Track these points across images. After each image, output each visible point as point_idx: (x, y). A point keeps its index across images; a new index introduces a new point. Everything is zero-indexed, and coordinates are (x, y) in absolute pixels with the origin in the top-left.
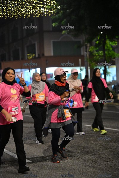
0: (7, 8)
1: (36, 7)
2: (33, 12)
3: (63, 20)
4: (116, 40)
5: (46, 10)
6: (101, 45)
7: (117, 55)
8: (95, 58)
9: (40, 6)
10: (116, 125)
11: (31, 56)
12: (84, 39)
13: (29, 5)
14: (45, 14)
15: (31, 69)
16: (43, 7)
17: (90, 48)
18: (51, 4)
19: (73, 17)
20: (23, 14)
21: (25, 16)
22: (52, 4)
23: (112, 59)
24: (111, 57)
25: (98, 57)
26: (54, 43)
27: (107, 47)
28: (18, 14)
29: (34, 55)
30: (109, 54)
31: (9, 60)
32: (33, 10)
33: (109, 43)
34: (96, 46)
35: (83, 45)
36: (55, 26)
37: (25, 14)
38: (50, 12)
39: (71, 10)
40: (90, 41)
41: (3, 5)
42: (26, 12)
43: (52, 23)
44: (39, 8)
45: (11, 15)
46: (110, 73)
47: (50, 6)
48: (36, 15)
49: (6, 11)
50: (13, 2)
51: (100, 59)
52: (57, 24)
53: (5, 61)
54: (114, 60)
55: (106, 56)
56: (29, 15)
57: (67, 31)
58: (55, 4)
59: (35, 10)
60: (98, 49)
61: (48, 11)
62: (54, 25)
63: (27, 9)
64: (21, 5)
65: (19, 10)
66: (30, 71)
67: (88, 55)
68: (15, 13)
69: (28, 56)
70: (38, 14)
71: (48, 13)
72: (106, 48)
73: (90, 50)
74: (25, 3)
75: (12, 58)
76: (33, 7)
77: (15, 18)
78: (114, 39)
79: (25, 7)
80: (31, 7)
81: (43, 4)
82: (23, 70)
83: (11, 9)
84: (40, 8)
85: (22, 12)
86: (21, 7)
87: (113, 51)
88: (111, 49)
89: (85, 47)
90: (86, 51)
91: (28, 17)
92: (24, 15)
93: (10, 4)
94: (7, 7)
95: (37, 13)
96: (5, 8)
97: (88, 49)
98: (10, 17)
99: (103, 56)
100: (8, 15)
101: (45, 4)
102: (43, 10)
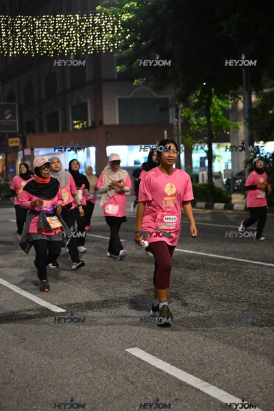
0: (35, 38)
1: (87, 36)
2: (81, 45)
3: (134, 60)
4: (230, 96)
5: (105, 42)
6: (203, 107)
7: (231, 124)
8: (191, 128)
9: (94, 33)
11: (81, 124)
12: (173, 94)
13: (74, 32)
14: (103, 49)
16: (99, 36)
17: (183, 110)
18: (114, 30)
20: (63, 48)
21: (67, 53)
22: (116, 32)
23: (225, 132)
24: (221, 126)
25: (197, 127)
26: (120, 101)
27: (214, 109)
28: (55, 48)
29: (85, 122)
30: (217, 122)
31: (41, 131)
32: (81, 40)
33: (217, 102)
34: (196, 107)
35: (171, 106)
36: (120, 72)
37: (67, 49)
38: (112, 45)
39: (149, 42)
41: (27, 31)
42: (68, 46)
44: (92, 38)
45: (42, 49)
46: (218, 156)
47: (112, 35)
48: (88, 50)
49: (34, 42)
50: (46, 27)
51: (200, 130)
52: (124, 67)
53: (34, 132)
54: (228, 133)
55: (212, 126)
56: (75, 51)
57: (142, 80)
58: (123, 31)
59: (85, 41)
60: (197, 112)
61: (109, 44)
62: (118, 68)
63: (71, 39)
64: (60, 31)
65: (56, 42)
67: (180, 124)
68: (50, 47)
69: (74, 124)
70: (91, 48)
71: (109, 47)
72: (212, 111)
73: (183, 115)
74: (68, 29)
75: (46, 128)
76: (82, 36)
77: (49, 55)
78: (226, 96)
79: (67, 37)
80: (78, 35)
81: (100, 30)
83: (43, 39)
84: (94, 39)
85: (61, 44)
86: (59, 35)
87: (223, 117)
88: (220, 113)
89: (174, 109)
90: (177, 117)
91: (72, 54)
92: (65, 49)
94: (34, 35)
95: (89, 47)
96: (32, 36)
97: (180, 112)
98: (40, 53)
99: (206, 125)
100: (37, 49)
101: (104, 30)
102: (100, 41)
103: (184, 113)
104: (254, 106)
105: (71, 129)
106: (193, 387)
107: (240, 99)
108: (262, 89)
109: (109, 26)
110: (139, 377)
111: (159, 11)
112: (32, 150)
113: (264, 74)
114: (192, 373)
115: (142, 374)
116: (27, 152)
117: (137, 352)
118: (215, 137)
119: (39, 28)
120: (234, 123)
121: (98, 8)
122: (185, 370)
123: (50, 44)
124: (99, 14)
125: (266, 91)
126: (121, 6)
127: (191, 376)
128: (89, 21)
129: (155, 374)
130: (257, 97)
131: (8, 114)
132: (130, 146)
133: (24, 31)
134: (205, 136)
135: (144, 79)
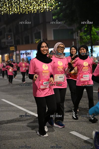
0: (20, 6)
1: (41, 5)
2: (38, 8)
3: (60, 14)
6: (88, 31)
8: (84, 40)
9: (43, 4)
11: (38, 41)
12: (76, 27)
13: (35, 3)
14: (47, 10)
16: (46, 4)
17: (80, 33)
18: (51, 2)
19: (68, 11)
20: (31, 10)
21: (33, 12)
23: (96, 41)
24: (96, 39)
25: (86, 40)
26: (54, 30)
27: (93, 32)
28: (28, 10)
30: (94, 37)
31: (22, 44)
33: (94, 29)
34: (85, 32)
36: (54, 19)
37: (33, 10)
38: (51, 8)
39: (66, 6)
40: (80, 29)
41: (17, 4)
42: (33, 9)
43: (53, 16)
44: (42, 5)
45: (23, 11)
46: (95, 51)
47: (50, 4)
48: (41, 10)
49: (20, 8)
50: (24, 2)
51: (88, 41)
52: (56, 17)
53: (20, 44)
54: (98, 42)
55: (92, 39)
56: (36, 11)
58: (55, 2)
60: (86, 34)
61: (49, 8)
64: (30, 3)
65: (29, 7)
67: (79, 39)
68: (26, 10)
69: (35, 40)
70: (42, 10)
73: (80, 35)
74: (33, 2)
75: (24, 43)
76: (39, 5)
77: (26, 13)
78: (98, 26)
79: (33, 5)
81: (46, 2)
82: (32, 51)
83: (23, 7)
84: (44, 6)
85: (30, 9)
86: (30, 5)
87: (97, 35)
88: (96, 34)
89: (76, 33)
90: (78, 36)
91: (35, 12)
93: (22, 3)
94: (20, 5)
95: (41, 9)
96: (19, 6)
97: (79, 34)
98: (22, 12)
99: (89, 39)
100: (21, 11)
101: (47, 2)
102: (46, 7)
103: (82, 34)
110: (77, 144)
116: (18, 52)
117: (74, 133)
118: (94, 43)
119: (21, 3)
123: (26, 9)
131: (9, 38)
133: (15, 4)
134: (90, 43)
135: (64, 21)
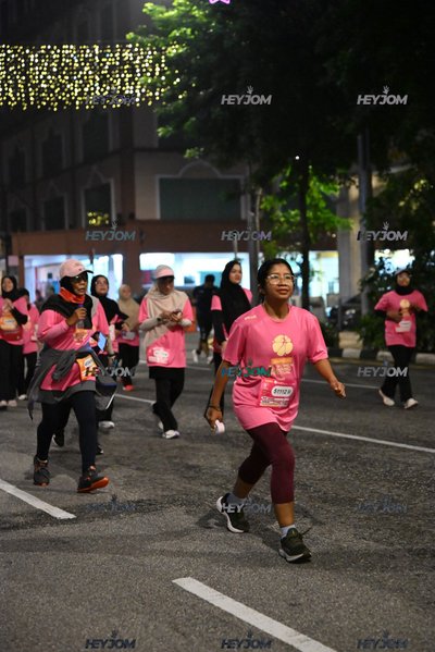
0: (28, 80)
1: (111, 79)
2: (101, 93)
3: (187, 119)
4: (337, 178)
5: (140, 89)
6: (295, 194)
7: (339, 222)
8: (276, 228)
9: (122, 76)
10: (327, 420)
11: (99, 218)
12: (248, 174)
13: (90, 72)
15: (95, 256)
16: (131, 80)
17: (264, 200)
18: (154, 71)
20: (73, 98)
21: (79, 105)
22: (157, 74)
23: (329, 233)
24: (323, 225)
25: (285, 226)
26: (161, 181)
27: (313, 198)
28: (59, 98)
30: (316, 218)
31: (36, 228)
32: (101, 87)
33: (316, 187)
34: (283, 194)
35: (244, 193)
36: (163, 137)
37: (80, 98)
38: (151, 94)
39: (211, 90)
40: (264, 181)
41: (16, 69)
42: (81, 94)
43: (160, 125)
44: (119, 82)
45: (39, 99)
47: (151, 79)
49: (26, 88)
50: (46, 64)
51: (290, 231)
52: (170, 129)
53: (24, 230)
54: (334, 236)
55: (309, 224)
57: (198, 151)
58: (168, 73)
59: (108, 88)
60: (285, 203)
61: (146, 93)
62: (161, 131)
63: (86, 84)
64: (68, 71)
65: (62, 87)
66: (92, 262)
67: (257, 221)
68: (52, 95)
69: (88, 218)
71: (147, 98)
72: (308, 200)
73: (262, 207)
74: (81, 68)
75: (43, 225)
76: (103, 79)
77: (50, 108)
78: (332, 177)
79: (79, 79)
80: (97, 78)
81: (132, 71)
83: (40, 83)
84: (123, 84)
85: (69, 91)
86: (67, 78)
87: (326, 211)
88: (322, 204)
89: (249, 197)
90: (253, 210)
92: (76, 99)
93: (37, 68)
94: (27, 76)
96: (24, 78)
97: (258, 203)
98: (35, 104)
99: (299, 224)
100: (32, 99)
101: (138, 70)
102: (132, 88)
103: (265, 203)
104: (375, 194)
105: (83, 225)
106: (282, 643)
107: (354, 182)
108: (388, 168)
109: (147, 65)
110: (195, 625)
111: (227, 43)
112: (21, 258)
113: (392, 144)
114: (280, 620)
115: (199, 621)
116: (13, 261)
117: (191, 585)
118: (314, 242)
119: (34, 66)
120: (344, 220)
121: (130, 36)
122: (269, 614)
123: (53, 91)
124: (130, 46)
125: (394, 170)
126: (165, 34)
127: (279, 624)
128: (114, 57)
129: (221, 620)
130: (379, 181)
132: (178, 255)
133: (11, 69)
134: (298, 241)
135: (202, 149)
